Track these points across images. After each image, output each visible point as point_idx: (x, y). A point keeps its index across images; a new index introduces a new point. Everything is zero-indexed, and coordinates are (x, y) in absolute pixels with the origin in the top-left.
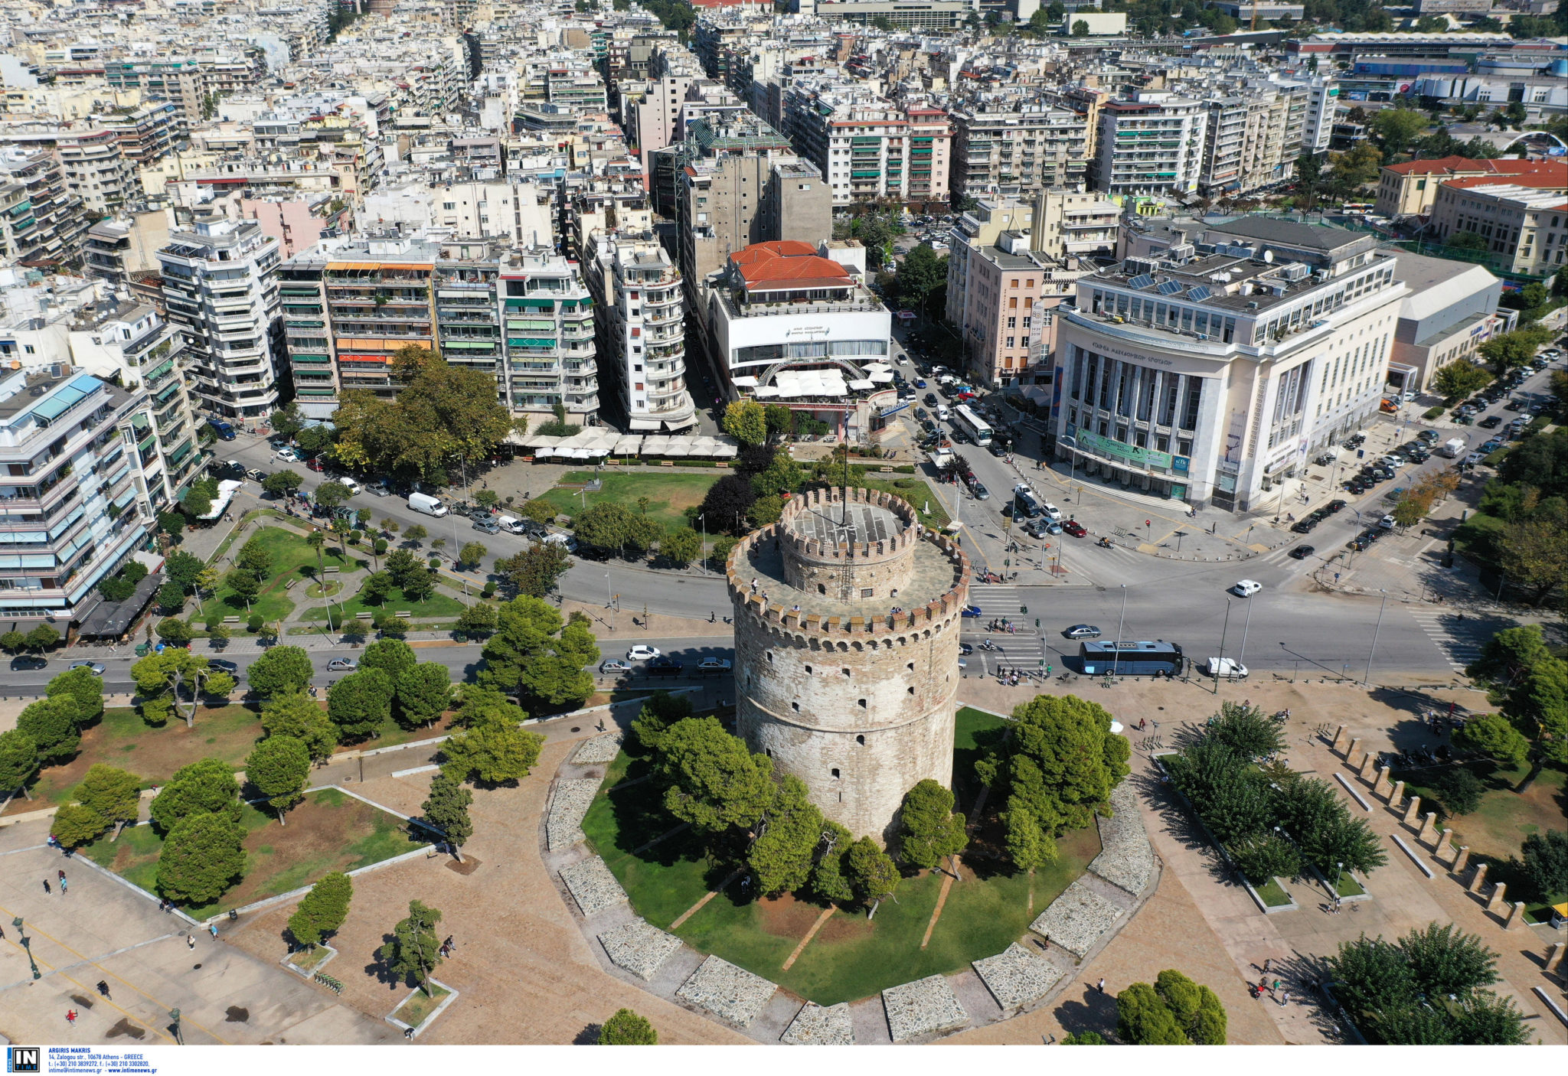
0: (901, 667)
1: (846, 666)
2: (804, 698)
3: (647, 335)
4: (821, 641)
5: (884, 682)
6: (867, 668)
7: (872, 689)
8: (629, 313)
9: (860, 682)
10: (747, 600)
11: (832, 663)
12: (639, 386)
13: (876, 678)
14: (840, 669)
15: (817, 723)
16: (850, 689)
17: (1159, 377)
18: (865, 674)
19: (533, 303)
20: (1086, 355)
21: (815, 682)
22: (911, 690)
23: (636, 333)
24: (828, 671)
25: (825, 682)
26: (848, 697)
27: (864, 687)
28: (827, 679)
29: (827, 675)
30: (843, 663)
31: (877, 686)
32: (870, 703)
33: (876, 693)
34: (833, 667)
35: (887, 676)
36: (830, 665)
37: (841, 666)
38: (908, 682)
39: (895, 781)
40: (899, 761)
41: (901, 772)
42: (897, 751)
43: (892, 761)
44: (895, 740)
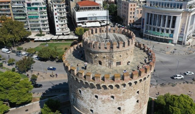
0: (134, 93)
1: (113, 95)
2: (95, 108)
3: (58, 14)
4: (101, 85)
5: (128, 100)
6: (121, 95)
7: (123, 103)
8: (54, 10)
9: (118, 101)
10: (69, 69)
11: (107, 94)
12: (57, 26)
13: (125, 98)
14: (110, 96)
16: (114, 103)
17: (167, 17)
18: (120, 98)
19: (33, 8)
20: (150, 14)
21: (99, 102)
22: (138, 101)
23: (56, 14)
24: (105, 97)
25: (104, 102)
26: (113, 107)
27: (120, 102)
28: (104, 100)
29: (104, 99)
30: (111, 94)
31: (125, 101)
32: (122, 108)
33: (125, 104)
34: (107, 96)
35: (129, 97)
36: (106, 95)
37: (110, 95)
38: (137, 98)
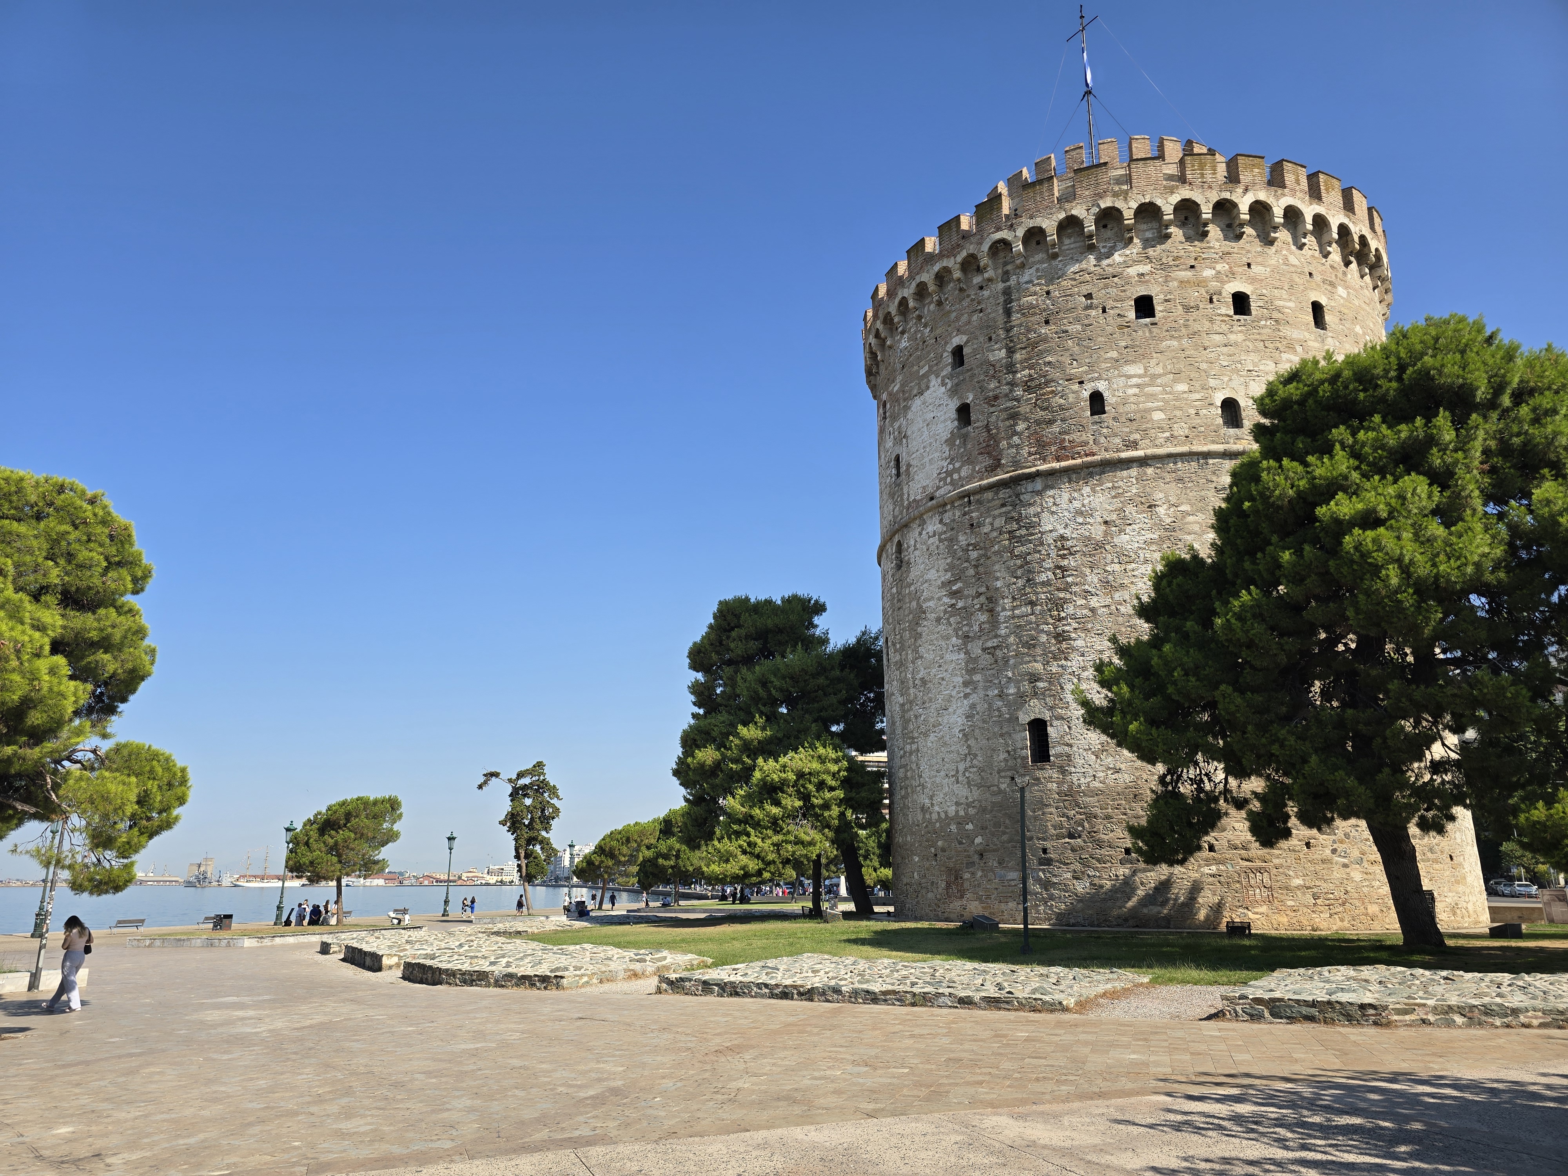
0: (939, 359)
5: (917, 402)
6: (898, 382)
7: (903, 425)
13: (907, 398)
18: (897, 398)
22: (966, 412)
31: (910, 415)
33: (909, 433)
35: (920, 388)
38: (954, 392)
39: (948, 657)
40: (954, 601)
41: (960, 633)
42: (946, 571)
43: (939, 599)
44: (940, 541)
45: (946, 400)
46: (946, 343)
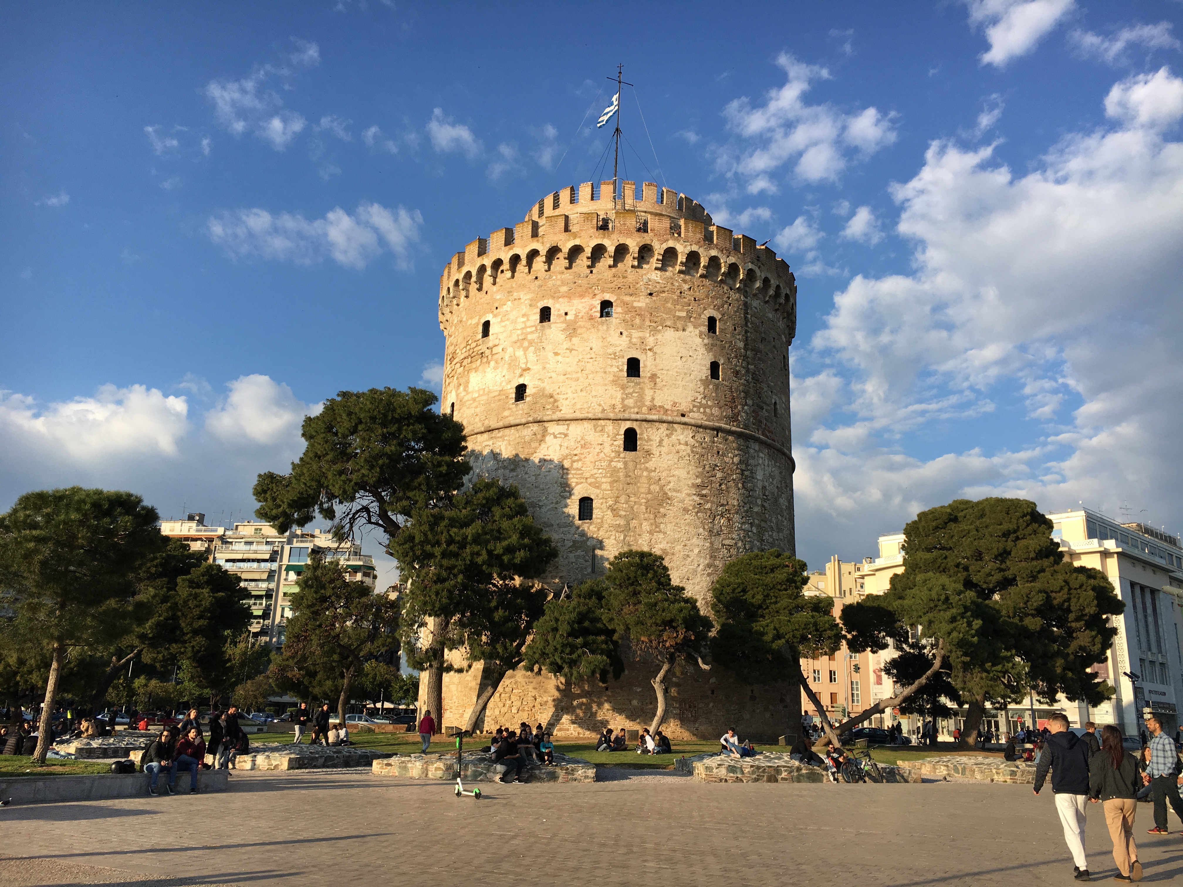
1: (607, 297)
2: (535, 368)
4: (566, 248)
5: (670, 334)
6: (642, 302)
7: (649, 339)
9: (629, 324)
11: (585, 291)
13: (656, 322)
14: (596, 304)
15: (556, 408)
16: (614, 337)
18: (638, 313)
21: (555, 331)
22: (716, 368)
24: (577, 307)
25: (572, 330)
26: (610, 351)
27: (636, 334)
28: (575, 322)
29: (576, 316)
30: (603, 291)
31: (659, 336)
32: (646, 367)
33: (657, 350)
34: (586, 299)
35: (675, 323)
36: (582, 296)
37: (598, 297)
38: (709, 348)
39: (695, 541)
40: (702, 502)
41: (706, 527)
42: (697, 477)
43: (689, 495)
44: (692, 452)
45: (702, 350)
46: (705, 309)
